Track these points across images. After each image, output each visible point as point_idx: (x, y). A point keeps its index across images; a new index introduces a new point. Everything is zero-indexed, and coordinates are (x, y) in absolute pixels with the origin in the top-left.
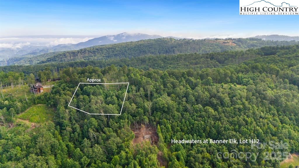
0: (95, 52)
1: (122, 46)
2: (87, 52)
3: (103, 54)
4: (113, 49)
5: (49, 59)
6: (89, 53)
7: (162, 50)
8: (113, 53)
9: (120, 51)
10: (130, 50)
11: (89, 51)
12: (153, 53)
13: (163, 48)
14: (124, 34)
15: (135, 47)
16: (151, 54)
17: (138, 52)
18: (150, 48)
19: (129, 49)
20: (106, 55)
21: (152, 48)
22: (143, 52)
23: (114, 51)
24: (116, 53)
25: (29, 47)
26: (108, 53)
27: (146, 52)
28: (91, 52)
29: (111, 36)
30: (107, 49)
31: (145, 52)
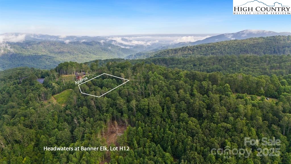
0: (194, 49)
1: (222, 44)
2: (187, 50)
3: (201, 52)
4: (212, 48)
5: (156, 55)
6: (188, 51)
7: (269, 50)
8: (211, 51)
9: (219, 50)
10: (230, 49)
11: (189, 49)
12: (256, 53)
13: (271, 48)
14: (244, 32)
15: (236, 46)
16: (253, 53)
17: (238, 52)
18: (254, 47)
19: (229, 47)
20: (204, 53)
21: (256, 47)
22: (245, 51)
23: (212, 50)
24: (214, 51)
25: (157, 44)
26: (206, 51)
27: (248, 52)
28: (191, 50)
29: (229, 34)
30: (206, 47)
31: (246, 51)
